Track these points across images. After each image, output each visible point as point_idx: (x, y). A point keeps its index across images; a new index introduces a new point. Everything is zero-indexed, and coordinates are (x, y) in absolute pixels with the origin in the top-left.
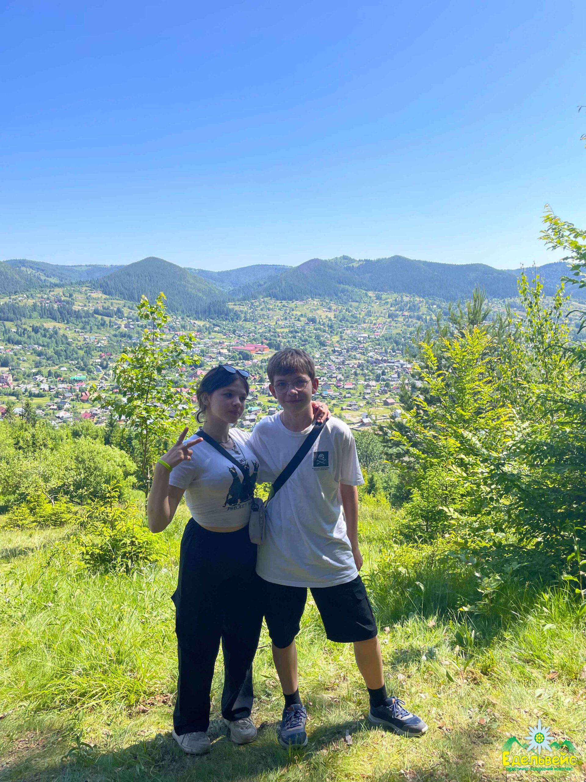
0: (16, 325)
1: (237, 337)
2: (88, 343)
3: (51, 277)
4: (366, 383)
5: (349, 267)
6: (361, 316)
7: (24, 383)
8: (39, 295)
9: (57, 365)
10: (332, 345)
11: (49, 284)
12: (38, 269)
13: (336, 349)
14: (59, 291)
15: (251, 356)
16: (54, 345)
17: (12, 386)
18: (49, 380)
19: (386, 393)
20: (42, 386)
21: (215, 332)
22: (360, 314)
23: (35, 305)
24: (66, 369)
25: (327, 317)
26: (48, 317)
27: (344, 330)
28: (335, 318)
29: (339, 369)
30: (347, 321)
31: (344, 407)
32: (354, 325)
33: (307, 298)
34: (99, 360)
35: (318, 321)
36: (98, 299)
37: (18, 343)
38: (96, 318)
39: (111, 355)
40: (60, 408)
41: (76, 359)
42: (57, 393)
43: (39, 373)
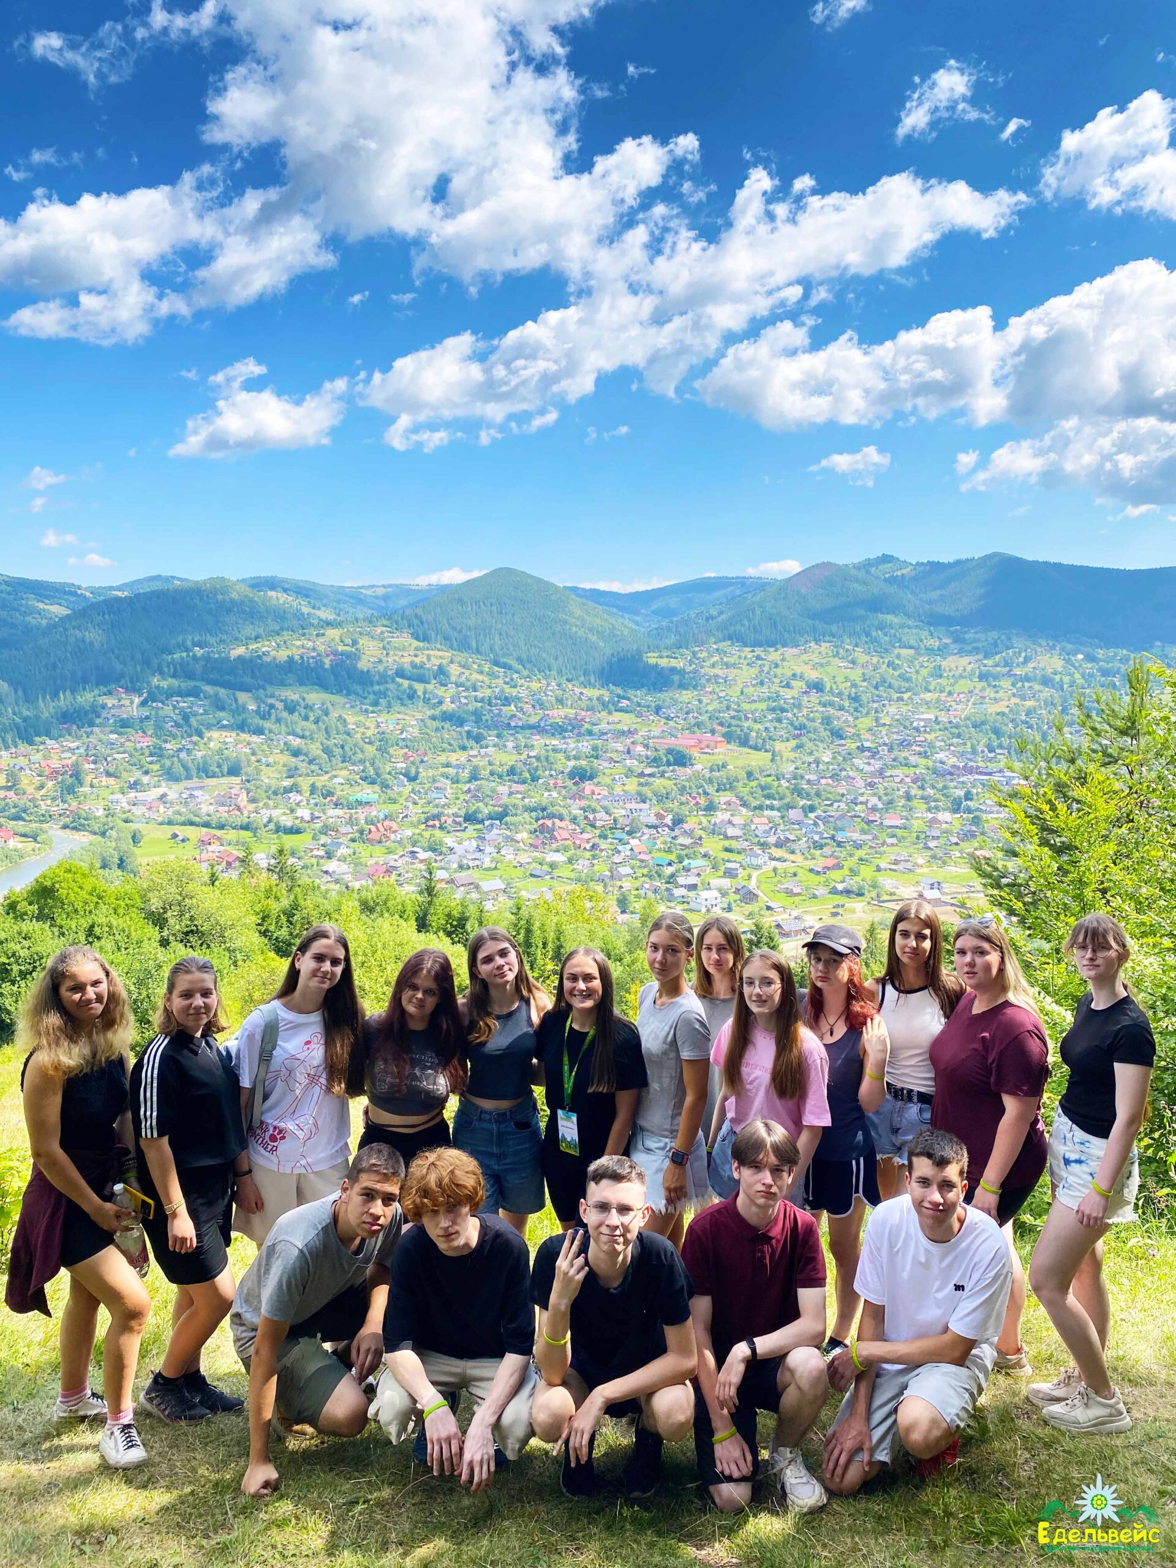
0: (256, 699)
1: (663, 721)
2: (383, 733)
3: (319, 608)
4: (930, 816)
5: (895, 578)
6: (920, 678)
7: (266, 805)
8: (298, 643)
9: (326, 773)
10: (856, 737)
11: (316, 622)
12: (298, 593)
13: (866, 744)
14: (333, 633)
15: (690, 758)
16: (321, 736)
17: (246, 813)
18: (312, 801)
19: (974, 836)
20: (300, 812)
21: (621, 710)
22: (917, 672)
23: (290, 661)
24: (342, 781)
25: (847, 679)
26: (314, 684)
27: (884, 705)
28: (864, 680)
29: (871, 785)
30: (890, 686)
31: (883, 865)
32: (906, 696)
33: (806, 642)
34: (404, 765)
35: (828, 689)
36: (403, 649)
37: (259, 731)
38: (400, 685)
39: (425, 754)
40: (329, 856)
41: (362, 762)
42: (326, 826)
43: (294, 788)
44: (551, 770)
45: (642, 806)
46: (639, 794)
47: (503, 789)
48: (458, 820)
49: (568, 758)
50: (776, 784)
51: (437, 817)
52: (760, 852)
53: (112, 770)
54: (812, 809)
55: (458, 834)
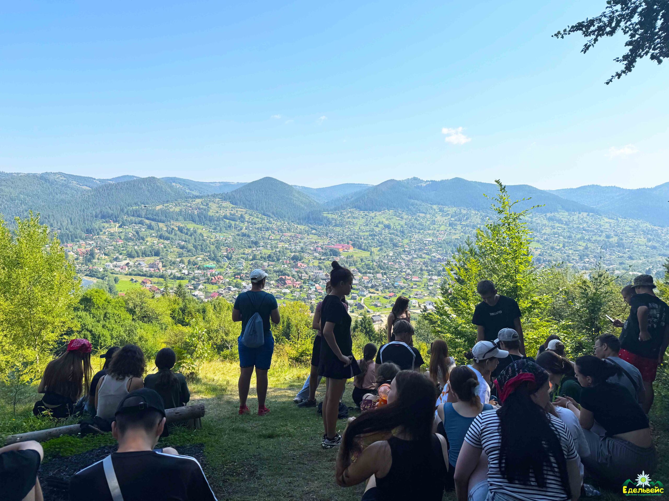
0: (166, 226)
1: (329, 238)
2: (218, 240)
3: (193, 190)
4: (430, 277)
5: (418, 186)
6: (427, 224)
7: (170, 268)
8: (184, 204)
9: (195, 256)
10: (402, 246)
11: (191, 196)
12: (184, 184)
13: (406, 249)
14: (198, 201)
15: (339, 253)
16: (193, 241)
17: (161, 271)
18: (189, 267)
20: (183, 271)
21: (313, 234)
22: (426, 222)
23: (181, 211)
24: (201, 259)
25: (399, 224)
26: (190, 220)
27: (413, 235)
28: (406, 225)
29: (408, 265)
30: (415, 227)
32: (421, 231)
33: (384, 210)
34: (226, 253)
35: (392, 228)
36: (227, 208)
37: (167, 239)
38: (225, 222)
39: (235, 249)
40: (195, 288)
41: (209, 251)
42: (194, 277)
43: (182, 262)
44: (285, 256)
45: (320, 271)
46: (319, 266)
47: (265, 264)
48: (247, 275)
49: (291, 252)
50: (372, 264)
51: (239, 274)
52: (365, 290)
53: (107, 253)
54: (385, 274)
55: (247, 281)
